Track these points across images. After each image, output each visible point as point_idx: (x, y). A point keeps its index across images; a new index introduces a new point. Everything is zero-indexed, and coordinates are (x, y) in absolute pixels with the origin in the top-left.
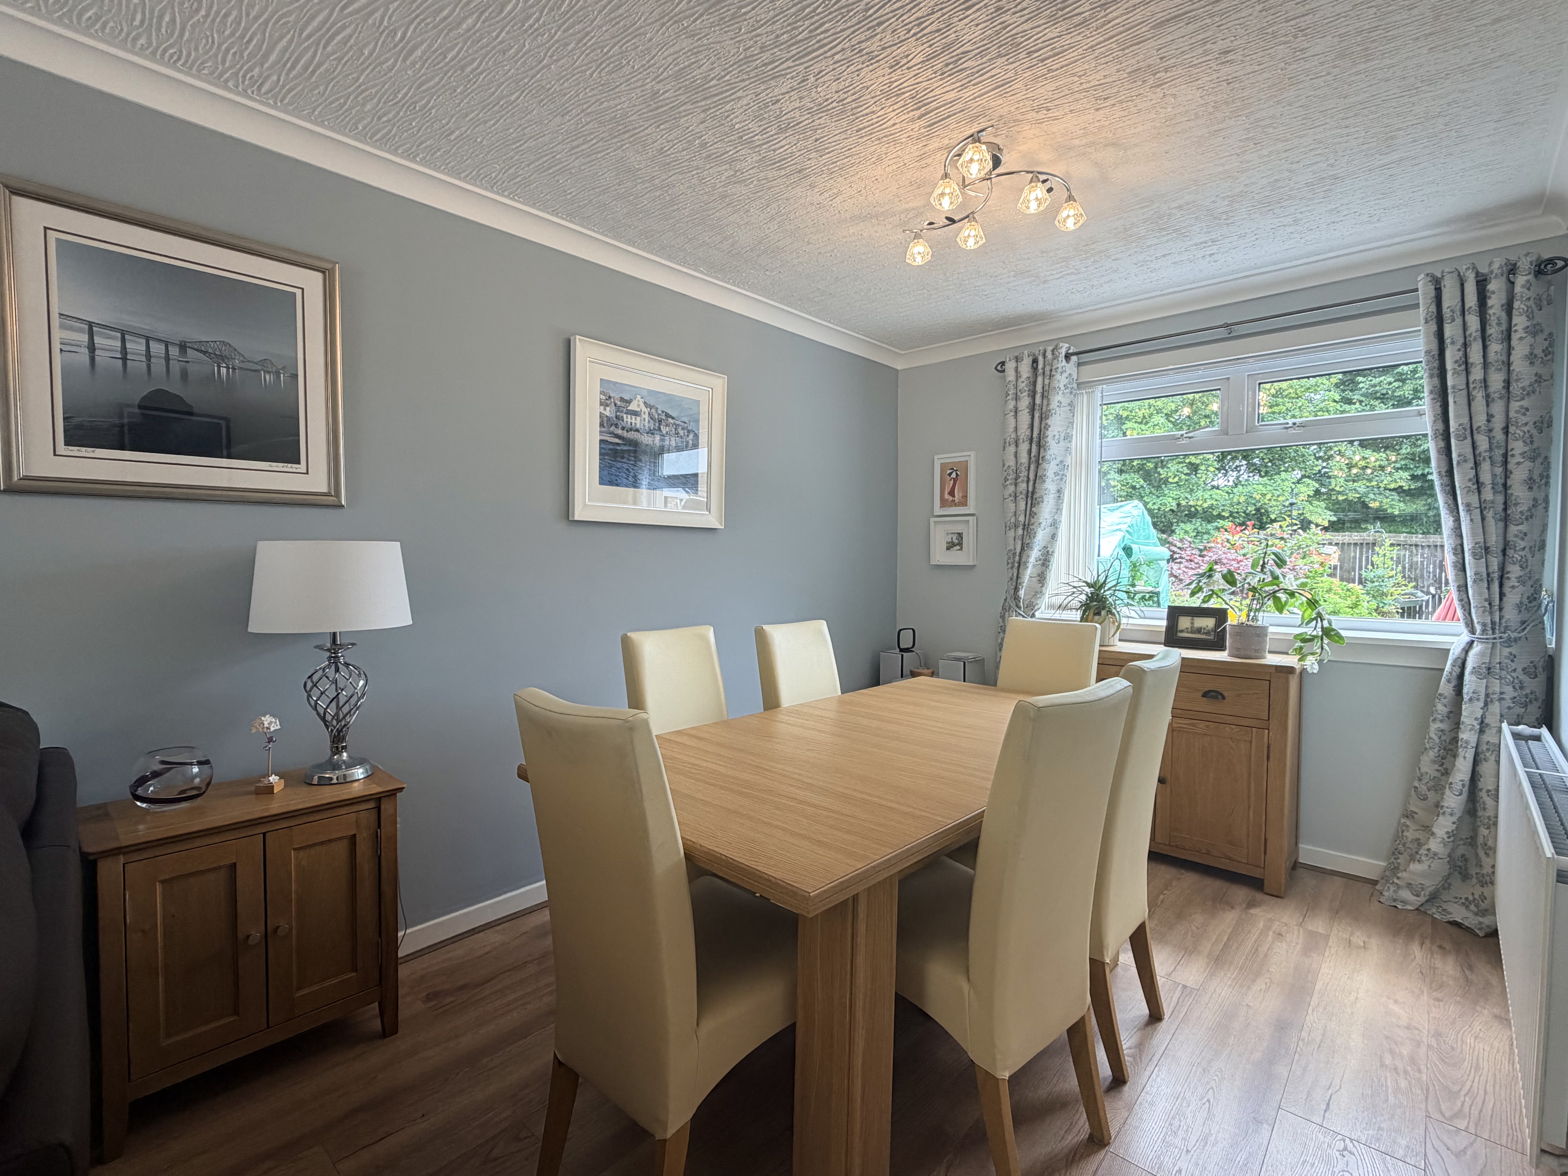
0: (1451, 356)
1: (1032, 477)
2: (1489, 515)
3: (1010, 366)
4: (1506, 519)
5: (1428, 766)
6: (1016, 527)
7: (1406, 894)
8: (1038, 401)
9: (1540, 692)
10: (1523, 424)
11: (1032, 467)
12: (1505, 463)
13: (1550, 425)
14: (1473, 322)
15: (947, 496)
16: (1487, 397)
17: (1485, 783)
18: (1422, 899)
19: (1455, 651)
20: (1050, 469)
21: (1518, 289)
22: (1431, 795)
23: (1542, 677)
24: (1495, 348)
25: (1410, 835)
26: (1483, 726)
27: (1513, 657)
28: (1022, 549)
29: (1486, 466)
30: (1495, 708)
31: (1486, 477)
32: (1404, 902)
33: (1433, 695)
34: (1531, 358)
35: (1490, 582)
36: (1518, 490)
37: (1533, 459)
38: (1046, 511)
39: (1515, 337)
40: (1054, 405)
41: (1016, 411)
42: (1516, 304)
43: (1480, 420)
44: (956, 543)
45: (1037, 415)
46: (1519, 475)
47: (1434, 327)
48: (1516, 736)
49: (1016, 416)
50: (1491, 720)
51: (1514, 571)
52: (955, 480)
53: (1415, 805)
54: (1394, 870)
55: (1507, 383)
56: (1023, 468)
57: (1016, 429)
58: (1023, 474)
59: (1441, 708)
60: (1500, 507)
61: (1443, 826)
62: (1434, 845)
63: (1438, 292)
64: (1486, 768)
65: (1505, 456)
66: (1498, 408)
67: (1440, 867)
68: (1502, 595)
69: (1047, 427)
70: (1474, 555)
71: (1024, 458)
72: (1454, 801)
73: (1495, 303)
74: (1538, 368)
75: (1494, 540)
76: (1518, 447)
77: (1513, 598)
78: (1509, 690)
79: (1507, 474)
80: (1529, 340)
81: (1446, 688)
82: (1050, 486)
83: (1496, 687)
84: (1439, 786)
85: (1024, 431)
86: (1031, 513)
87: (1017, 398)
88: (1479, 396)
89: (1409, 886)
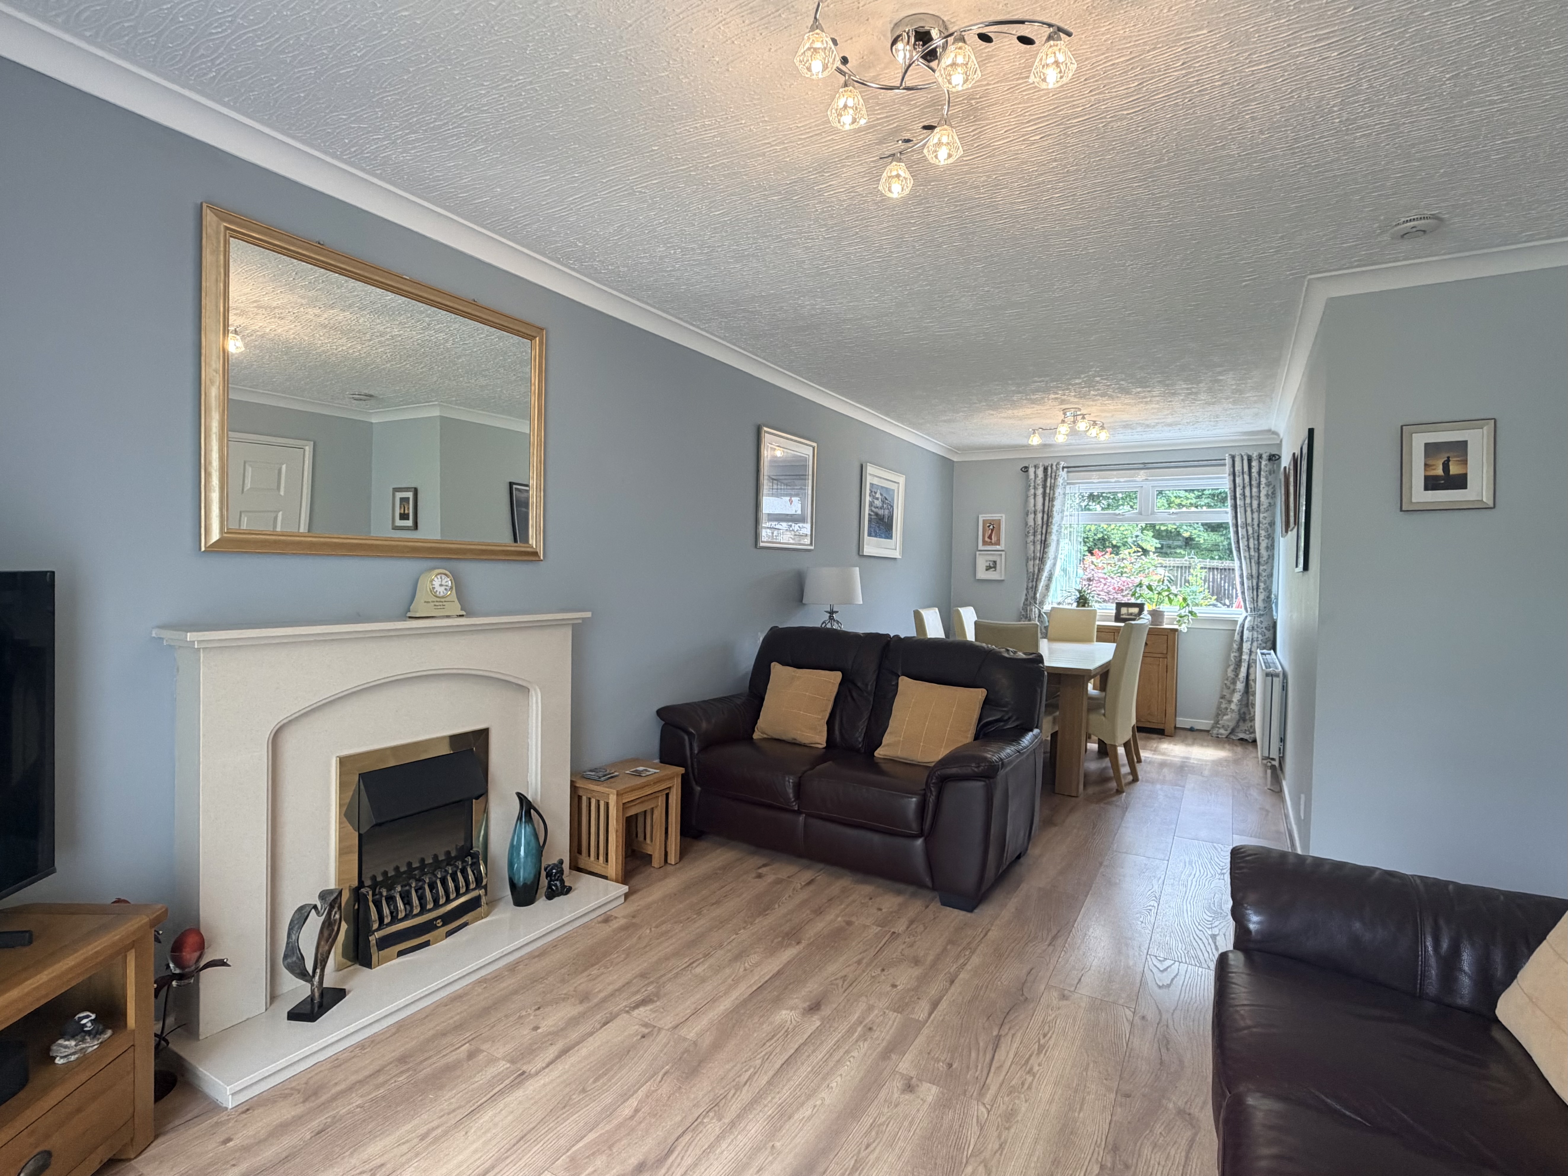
0: (1239, 491)
1: (1044, 531)
2: (1253, 561)
3: (1031, 470)
4: (1258, 563)
5: (1230, 674)
6: (1034, 559)
7: (1222, 731)
8: (1048, 491)
9: (1271, 636)
10: (1265, 523)
11: (1045, 527)
12: (1258, 539)
13: (1274, 524)
14: (1246, 477)
15: (987, 539)
16: (1252, 510)
17: (1252, 677)
18: (1228, 732)
19: (1240, 621)
20: (1054, 528)
21: (1263, 467)
22: (1232, 687)
23: (1271, 632)
24: (1255, 490)
25: (1223, 706)
26: (1251, 652)
27: (1261, 622)
28: (1039, 571)
29: (1251, 540)
30: (1255, 644)
31: (1251, 546)
32: (1221, 734)
33: (1232, 640)
34: (1267, 496)
35: (1253, 590)
36: (1263, 552)
37: (1268, 538)
38: (1051, 551)
39: (1262, 486)
40: (1057, 494)
41: (1035, 495)
42: (1262, 473)
43: (1249, 520)
44: (992, 567)
45: (1047, 499)
46: (1263, 545)
47: (1232, 478)
48: (1262, 654)
49: (1035, 498)
50: (1253, 649)
51: (1262, 585)
52: (992, 530)
53: (1226, 692)
54: (1217, 722)
55: (1259, 505)
56: (1039, 527)
57: (1035, 506)
58: (1039, 530)
59: (1235, 646)
60: (1256, 558)
61: (1236, 697)
62: (1233, 706)
63: (1234, 462)
64: (1252, 670)
65: (1258, 536)
66: (1256, 515)
67: (1235, 716)
68: (1257, 596)
69: (1053, 506)
70: (1248, 578)
71: (1039, 522)
72: (1240, 686)
73: (1255, 470)
74: (1270, 500)
75: (1254, 572)
76: (1263, 533)
77: (1262, 596)
78: (1260, 636)
79: (1259, 544)
80: (1266, 488)
81: (1237, 637)
82: (1054, 537)
83: (1255, 635)
84: (1234, 683)
85: (1039, 507)
86: (1044, 552)
87: (1035, 488)
88: (1249, 509)
89: (1223, 726)
